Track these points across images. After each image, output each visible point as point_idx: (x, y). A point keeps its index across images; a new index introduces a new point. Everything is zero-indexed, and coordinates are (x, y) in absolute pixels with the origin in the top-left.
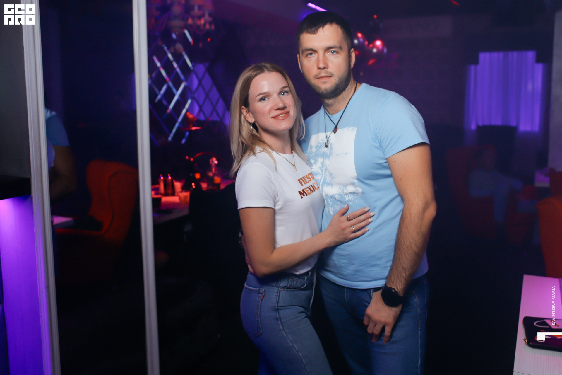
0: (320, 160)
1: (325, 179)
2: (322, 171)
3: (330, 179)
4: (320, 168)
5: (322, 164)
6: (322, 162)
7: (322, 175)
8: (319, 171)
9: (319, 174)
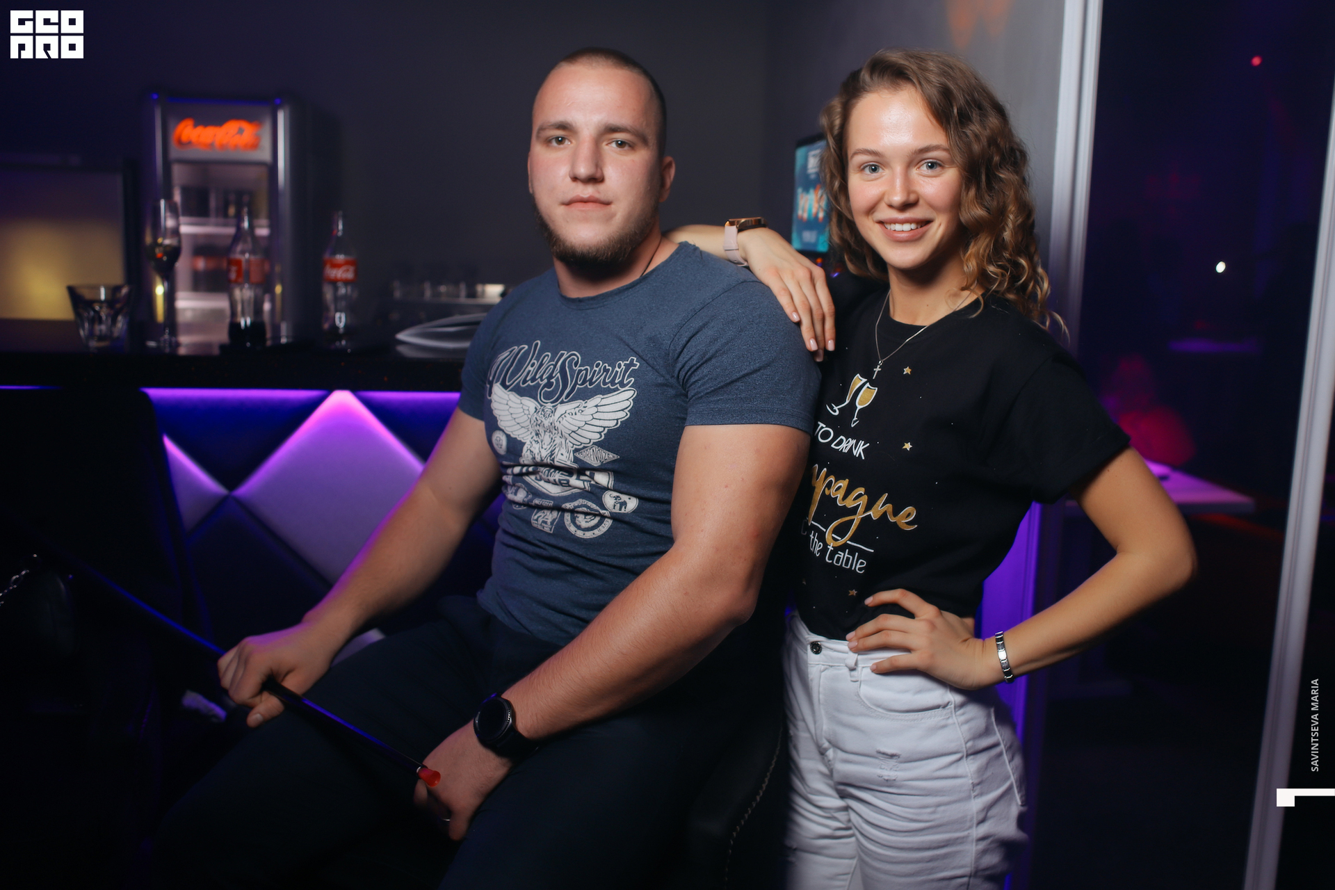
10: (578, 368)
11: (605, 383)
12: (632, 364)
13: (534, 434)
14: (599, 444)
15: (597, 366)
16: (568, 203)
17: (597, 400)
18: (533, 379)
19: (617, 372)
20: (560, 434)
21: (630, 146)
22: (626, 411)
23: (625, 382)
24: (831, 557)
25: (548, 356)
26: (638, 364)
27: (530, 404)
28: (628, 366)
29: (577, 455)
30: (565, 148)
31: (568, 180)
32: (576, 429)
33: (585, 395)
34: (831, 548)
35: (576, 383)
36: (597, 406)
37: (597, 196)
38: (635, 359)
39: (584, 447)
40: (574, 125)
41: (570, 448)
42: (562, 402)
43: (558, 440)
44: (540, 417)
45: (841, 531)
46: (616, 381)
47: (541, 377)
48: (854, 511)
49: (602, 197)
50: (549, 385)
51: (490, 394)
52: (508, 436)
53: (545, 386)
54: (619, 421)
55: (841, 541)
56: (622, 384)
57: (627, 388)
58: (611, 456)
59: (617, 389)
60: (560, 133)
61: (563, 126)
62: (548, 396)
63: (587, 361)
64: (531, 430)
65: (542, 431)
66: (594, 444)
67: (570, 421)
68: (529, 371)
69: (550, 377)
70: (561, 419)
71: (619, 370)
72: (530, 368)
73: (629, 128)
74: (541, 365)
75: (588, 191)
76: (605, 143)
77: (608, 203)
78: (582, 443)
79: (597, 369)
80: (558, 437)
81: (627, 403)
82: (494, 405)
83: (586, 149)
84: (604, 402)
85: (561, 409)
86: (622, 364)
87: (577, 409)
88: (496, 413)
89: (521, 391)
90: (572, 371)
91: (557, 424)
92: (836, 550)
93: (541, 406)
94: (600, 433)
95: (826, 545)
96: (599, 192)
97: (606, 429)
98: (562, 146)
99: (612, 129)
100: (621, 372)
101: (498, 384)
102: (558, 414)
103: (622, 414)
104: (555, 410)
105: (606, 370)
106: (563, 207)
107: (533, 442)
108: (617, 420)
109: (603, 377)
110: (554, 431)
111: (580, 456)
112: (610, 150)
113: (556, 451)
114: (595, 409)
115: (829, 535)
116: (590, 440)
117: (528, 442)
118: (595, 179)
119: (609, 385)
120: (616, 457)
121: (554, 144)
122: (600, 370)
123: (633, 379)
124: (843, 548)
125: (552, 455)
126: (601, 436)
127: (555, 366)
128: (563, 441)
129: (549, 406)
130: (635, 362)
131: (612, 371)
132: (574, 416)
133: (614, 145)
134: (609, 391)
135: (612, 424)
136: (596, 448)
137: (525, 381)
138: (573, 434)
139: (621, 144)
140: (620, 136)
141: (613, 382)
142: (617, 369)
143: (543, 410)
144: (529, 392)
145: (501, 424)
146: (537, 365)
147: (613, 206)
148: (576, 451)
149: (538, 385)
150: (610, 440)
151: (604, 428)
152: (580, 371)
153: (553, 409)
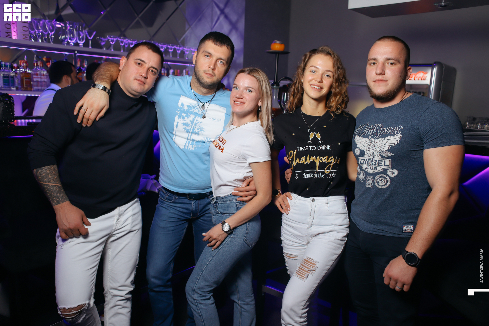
0: (192, 117)
1: (194, 129)
2: (192, 123)
3: (198, 130)
4: (191, 121)
5: (194, 120)
6: (194, 118)
7: (192, 126)
8: (190, 123)
9: (190, 125)
10: (382, 129)
11: (391, 133)
12: (400, 127)
13: (368, 148)
14: (388, 151)
15: (389, 128)
16: (375, 81)
17: (388, 138)
18: (368, 133)
19: (395, 130)
20: (375, 148)
21: (394, 64)
22: (398, 141)
23: (398, 133)
24: (328, 176)
25: (372, 126)
26: (403, 128)
27: (367, 140)
28: (399, 128)
29: (380, 153)
30: (375, 66)
31: (375, 74)
32: (380, 146)
33: (384, 136)
34: (327, 174)
35: (381, 133)
36: (388, 139)
37: (383, 79)
38: (402, 126)
39: (383, 151)
40: (377, 59)
41: (378, 152)
42: (377, 139)
43: (374, 150)
44: (370, 143)
45: (328, 169)
46: (395, 132)
47: (370, 132)
48: (331, 162)
49: (384, 79)
50: (373, 134)
51: (355, 139)
52: (360, 149)
53: (371, 134)
54: (395, 144)
55: (329, 171)
56: (397, 133)
57: (398, 134)
58: (391, 154)
59: (395, 135)
60: (374, 61)
61: (374, 59)
62: (372, 137)
63: (385, 126)
64: (367, 147)
65: (370, 147)
66: (386, 150)
67: (379, 144)
68: (366, 131)
69: (373, 132)
70: (376, 143)
71: (396, 129)
72: (366, 130)
73: (393, 59)
74: (370, 129)
75: (380, 77)
76: (386, 64)
77: (386, 81)
78: (382, 150)
79: (388, 129)
80: (375, 149)
81: (398, 139)
82: (356, 141)
83: (380, 65)
84: (391, 138)
85: (376, 141)
86: (397, 128)
87: (381, 140)
88: (356, 143)
89: (364, 137)
90: (380, 130)
91: (375, 145)
92: (329, 174)
93: (370, 140)
94: (388, 147)
95: (325, 174)
96: (383, 78)
97: (391, 146)
98: (374, 65)
99: (389, 59)
100: (397, 130)
101: (357, 135)
102: (376, 142)
103: (396, 142)
104: (375, 141)
105: (391, 129)
106: (373, 82)
107: (367, 151)
108: (395, 143)
109: (390, 131)
110: (374, 147)
111: (381, 154)
112: (388, 66)
113: (374, 152)
114: (388, 140)
115: (326, 171)
116: (385, 149)
117: (366, 151)
118: (383, 74)
119: (393, 133)
120: (393, 154)
121: (372, 64)
122: (389, 129)
123: (401, 132)
124: (330, 173)
125: (373, 154)
126: (389, 148)
127: (374, 129)
128: (376, 150)
129: (373, 140)
130: (401, 127)
131: (394, 130)
132: (380, 142)
133: (390, 64)
134: (393, 135)
135: (393, 145)
136: (386, 152)
137: (365, 134)
138: (380, 148)
139: (392, 64)
140: (391, 61)
141: (394, 133)
142: (395, 129)
143: (371, 141)
144: (367, 137)
145: (358, 146)
146: (368, 129)
147: (388, 82)
148: (380, 152)
149: (369, 134)
150: (391, 149)
151: (390, 146)
152: (382, 130)
153: (374, 141)
